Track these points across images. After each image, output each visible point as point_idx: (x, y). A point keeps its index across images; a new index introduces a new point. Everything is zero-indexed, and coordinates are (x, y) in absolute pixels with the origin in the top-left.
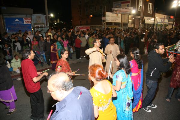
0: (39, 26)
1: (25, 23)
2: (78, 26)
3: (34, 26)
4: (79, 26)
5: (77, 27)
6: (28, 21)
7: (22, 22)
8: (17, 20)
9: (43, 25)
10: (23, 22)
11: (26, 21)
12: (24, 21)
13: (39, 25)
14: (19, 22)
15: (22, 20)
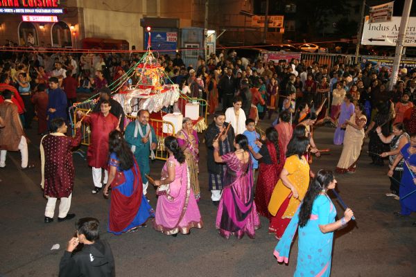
1: (168, 40)
2: (265, 52)
3: (184, 45)
4: (270, 52)
5: (264, 54)
7: (164, 39)
8: (159, 36)
9: (198, 45)
10: (166, 40)
11: (170, 37)
13: (192, 45)
14: (162, 39)
15: (164, 35)
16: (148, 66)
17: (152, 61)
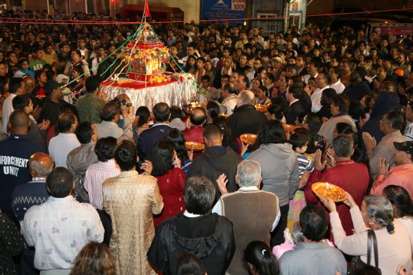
0: (265, 16)
3: (256, 16)
6: (239, 4)
7: (228, 6)
8: (221, 1)
9: (275, 15)
10: (230, 7)
11: (236, 3)
12: (233, 4)
13: (267, 14)
14: (224, 6)
16: (141, 45)
17: (148, 39)
